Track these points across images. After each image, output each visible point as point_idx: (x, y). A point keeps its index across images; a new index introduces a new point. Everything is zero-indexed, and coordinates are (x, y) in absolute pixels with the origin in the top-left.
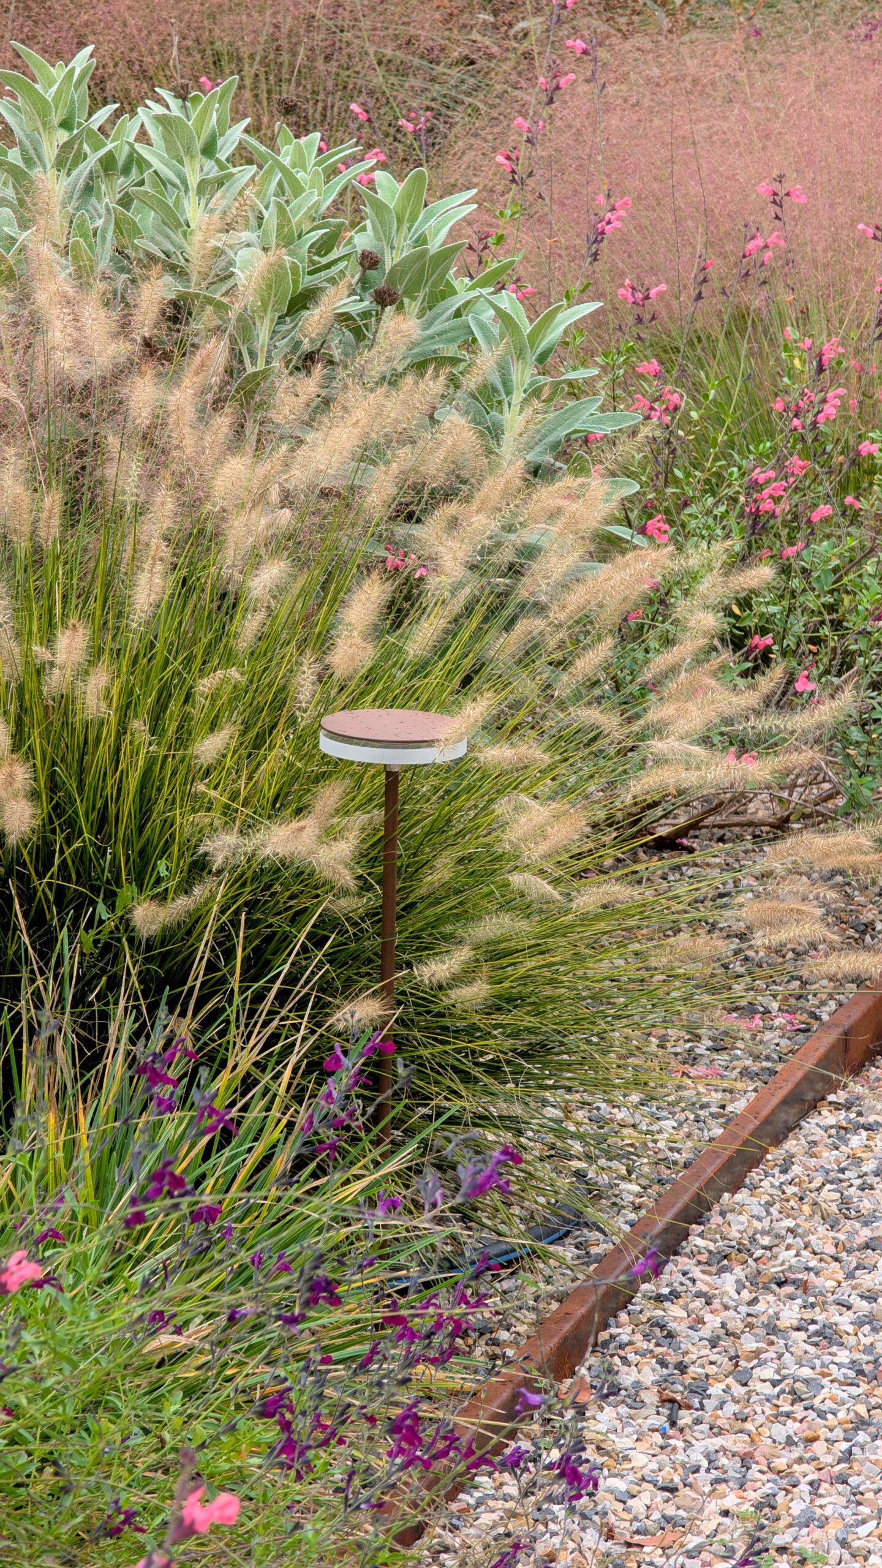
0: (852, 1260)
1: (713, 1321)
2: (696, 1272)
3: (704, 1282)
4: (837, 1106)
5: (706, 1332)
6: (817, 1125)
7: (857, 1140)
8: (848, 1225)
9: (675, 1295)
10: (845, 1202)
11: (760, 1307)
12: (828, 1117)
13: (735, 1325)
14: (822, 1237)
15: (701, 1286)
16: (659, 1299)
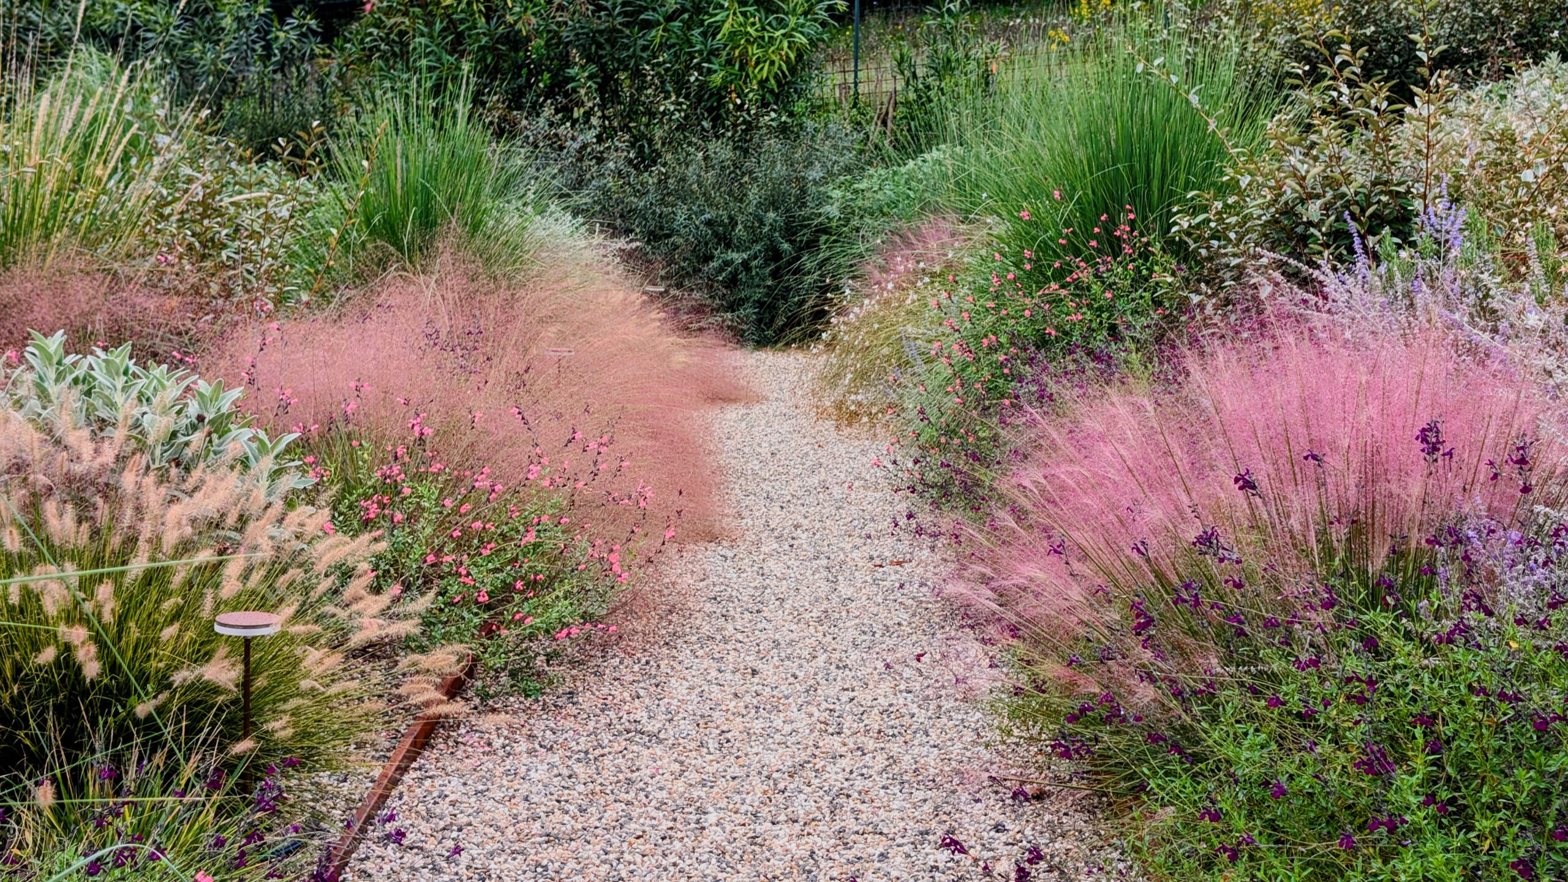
0: (439, 835)
1: (387, 868)
2: (374, 847)
3: (379, 851)
4: (415, 769)
5: (385, 873)
6: (407, 778)
7: (428, 783)
8: (435, 820)
9: (367, 858)
10: (428, 810)
11: (405, 860)
12: (413, 774)
13: (397, 868)
14: (425, 827)
15: (378, 853)
16: (362, 860)
